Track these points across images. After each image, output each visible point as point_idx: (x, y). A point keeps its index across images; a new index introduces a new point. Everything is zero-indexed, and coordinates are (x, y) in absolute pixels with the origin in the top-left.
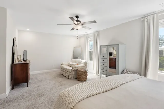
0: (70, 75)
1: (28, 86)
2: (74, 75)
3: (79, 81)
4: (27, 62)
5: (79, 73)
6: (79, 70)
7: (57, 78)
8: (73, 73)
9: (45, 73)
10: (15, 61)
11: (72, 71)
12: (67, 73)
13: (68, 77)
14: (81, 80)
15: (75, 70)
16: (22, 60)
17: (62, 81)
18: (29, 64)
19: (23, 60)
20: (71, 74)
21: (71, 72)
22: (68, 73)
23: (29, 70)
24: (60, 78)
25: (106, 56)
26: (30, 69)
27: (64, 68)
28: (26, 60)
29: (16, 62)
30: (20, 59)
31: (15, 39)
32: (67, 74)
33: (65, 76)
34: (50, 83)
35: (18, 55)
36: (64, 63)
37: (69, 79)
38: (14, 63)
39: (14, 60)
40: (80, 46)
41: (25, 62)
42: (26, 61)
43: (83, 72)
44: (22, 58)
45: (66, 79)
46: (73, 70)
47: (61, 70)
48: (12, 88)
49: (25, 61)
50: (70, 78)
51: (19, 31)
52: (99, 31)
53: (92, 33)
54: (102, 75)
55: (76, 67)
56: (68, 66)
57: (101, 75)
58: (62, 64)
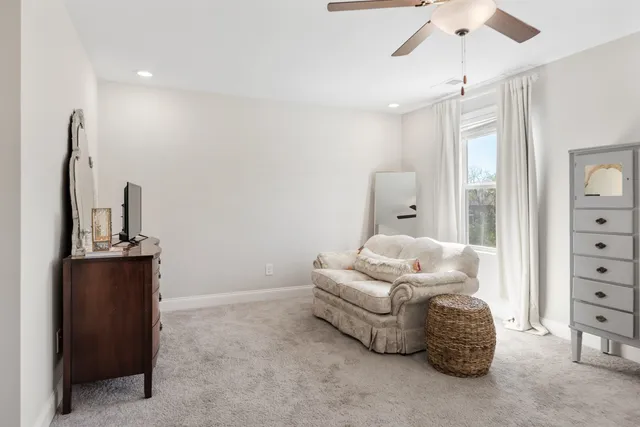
0: (383, 333)
1: (148, 394)
2: (402, 334)
3: (447, 372)
4: (145, 250)
5: (444, 325)
6: (440, 302)
7: (298, 340)
8: (402, 319)
9: (232, 307)
10: (80, 243)
11: (395, 306)
12: (357, 315)
13: (366, 341)
14: (458, 368)
15: (414, 300)
16: (116, 239)
17: (335, 367)
18: (155, 262)
19: (124, 238)
20: (385, 325)
21: (388, 310)
22: (364, 319)
23: (155, 297)
24: (321, 346)
25: (629, 214)
26: (161, 291)
27: (338, 285)
28: (138, 238)
29: (84, 248)
30: (104, 232)
31: (81, 117)
32: (359, 324)
33: (349, 332)
34: (269, 375)
35: (94, 210)
36: (329, 256)
37: (373, 351)
38: (75, 253)
39: (74, 237)
40: (406, 166)
41: (133, 252)
42: (137, 243)
43: (470, 319)
44: (118, 228)
45: (355, 351)
46: (403, 303)
47: (317, 296)
48: (64, 408)
49: (134, 243)
50: (380, 346)
51: (102, 84)
52: (538, 68)
53: (492, 85)
54: (584, 334)
55: (419, 283)
56: (352, 274)
57: (580, 335)
58: (318, 263)
